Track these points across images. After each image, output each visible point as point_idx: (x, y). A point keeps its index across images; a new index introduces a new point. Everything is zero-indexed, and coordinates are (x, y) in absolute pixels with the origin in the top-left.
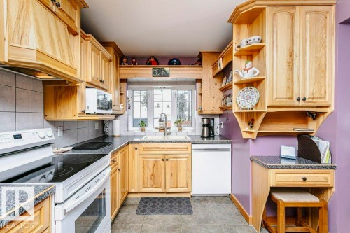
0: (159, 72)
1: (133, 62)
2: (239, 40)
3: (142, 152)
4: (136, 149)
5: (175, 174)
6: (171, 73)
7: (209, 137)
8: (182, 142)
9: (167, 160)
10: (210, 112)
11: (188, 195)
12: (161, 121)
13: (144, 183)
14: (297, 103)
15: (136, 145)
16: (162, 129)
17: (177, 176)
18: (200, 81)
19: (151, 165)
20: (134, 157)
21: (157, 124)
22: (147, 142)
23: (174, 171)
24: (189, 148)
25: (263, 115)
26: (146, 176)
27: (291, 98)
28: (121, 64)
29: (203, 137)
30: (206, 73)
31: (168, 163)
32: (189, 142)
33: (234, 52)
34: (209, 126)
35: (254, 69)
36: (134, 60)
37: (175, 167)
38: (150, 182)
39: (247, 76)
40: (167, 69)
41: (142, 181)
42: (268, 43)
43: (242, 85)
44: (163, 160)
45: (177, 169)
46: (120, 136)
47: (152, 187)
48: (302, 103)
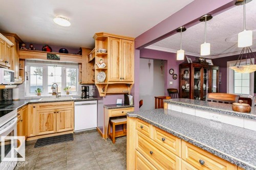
0: (52, 57)
1: (30, 47)
2: (98, 48)
3: (39, 108)
4: (34, 107)
5: (63, 121)
6: (61, 58)
7: (85, 97)
8: (68, 101)
9: (58, 112)
10: (86, 83)
11: (72, 132)
12: (53, 88)
13: (40, 129)
14: (120, 80)
15: (34, 105)
16: (54, 93)
17: (64, 122)
18: (81, 64)
19: (46, 117)
20: (32, 112)
21: (51, 91)
22: (43, 102)
23: (62, 119)
24: (73, 104)
25: (107, 85)
26: (42, 124)
27: (118, 78)
28: (20, 48)
29: (82, 98)
30: (84, 60)
31: (58, 115)
32: (72, 101)
33: (96, 54)
34: (85, 90)
35: (104, 64)
36: (32, 46)
37: (63, 117)
38: (45, 128)
39: (101, 67)
40: (58, 55)
41: (38, 128)
42: (109, 53)
43: (99, 70)
44: (55, 113)
45: (64, 117)
46: (19, 100)
47: (46, 130)
48: (122, 80)
